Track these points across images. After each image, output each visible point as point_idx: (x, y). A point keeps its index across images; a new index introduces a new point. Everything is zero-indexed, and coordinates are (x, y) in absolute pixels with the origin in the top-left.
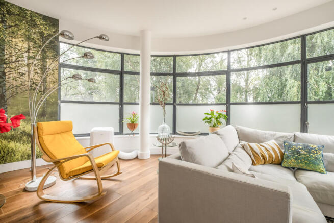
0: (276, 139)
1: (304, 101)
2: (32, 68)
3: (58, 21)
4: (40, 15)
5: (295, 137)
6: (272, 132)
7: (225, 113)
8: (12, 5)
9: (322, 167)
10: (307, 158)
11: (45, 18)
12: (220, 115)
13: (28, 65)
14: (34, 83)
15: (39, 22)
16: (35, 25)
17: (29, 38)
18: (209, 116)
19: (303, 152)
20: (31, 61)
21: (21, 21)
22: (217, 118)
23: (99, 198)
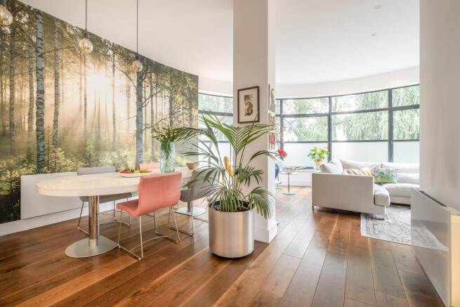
0: (370, 167)
1: (391, 140)
3: (198, 77)
5: (382, 166)
6: (367, 163)
7: (327, 150)
9: (395, 180)
10: (387, 176)
11: (191, 76)
12: (322, 151)
15: (188, 80)
16: (185, 83)
17: (183, 94)
18: (313, 153)
19: (385, 173)
20: (184, 111)
21: (179, 81)
22: (320, 154)
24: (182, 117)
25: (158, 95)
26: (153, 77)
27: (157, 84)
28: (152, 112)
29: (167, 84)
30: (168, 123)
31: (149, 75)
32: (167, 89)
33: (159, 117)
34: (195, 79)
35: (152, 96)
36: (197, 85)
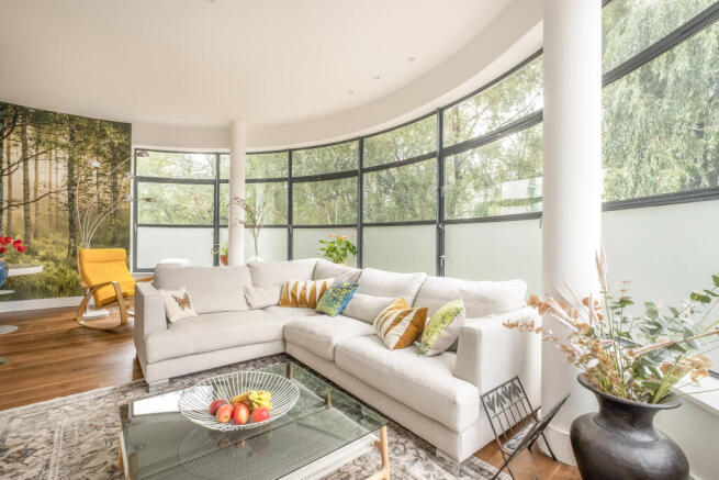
1: (440, 220)
2: (102, 187)
3: (129, 125)
4: (110, 122)
8: (81, 118)
11: (115, 125)
13: (98, 184)
14: (104, 205)
15: (109, 131)
16: (104, 136)
17: (98, 153)
20: (101, 179)
21: (89, 134)
23: (121, 329)
24: (94, 188)
25: (42, 157)
26: (30, 130)
27: (39, 142)
28: (26, 182)
29: (62, 140)
30: (64, 198)
31: (19, 129)
32: (63, 147)
33: (42, 190)
34: (125, 128)
35: (25, 159)
36: (129, 138)
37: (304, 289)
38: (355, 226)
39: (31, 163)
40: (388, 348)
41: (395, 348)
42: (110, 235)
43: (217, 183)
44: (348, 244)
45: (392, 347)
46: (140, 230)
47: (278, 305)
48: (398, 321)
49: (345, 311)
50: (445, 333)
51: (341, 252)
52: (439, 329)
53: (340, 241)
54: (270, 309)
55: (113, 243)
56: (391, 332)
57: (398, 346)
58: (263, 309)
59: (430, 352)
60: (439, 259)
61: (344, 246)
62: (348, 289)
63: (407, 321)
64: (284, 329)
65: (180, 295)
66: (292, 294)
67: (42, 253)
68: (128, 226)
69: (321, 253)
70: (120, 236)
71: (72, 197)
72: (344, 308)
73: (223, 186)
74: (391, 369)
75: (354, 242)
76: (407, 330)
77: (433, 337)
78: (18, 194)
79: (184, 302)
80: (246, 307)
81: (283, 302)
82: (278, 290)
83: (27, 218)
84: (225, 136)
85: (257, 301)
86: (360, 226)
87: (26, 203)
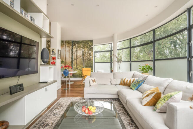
3: (93, 40)
13: (87, 54)
14: (88, 58)
15: (89, 42)
16: (88, 44)
24: (87, 55)
25: (79, 50)
26: (77, 45)
27: (78, 47)
28: (76, 55)
29: (82, 46)
30: (82, 58)
31: (75, 45)
32: (82, 47)
33: (79, 56)
34: (92, 41)
35: (76, 51)
36: (92, 44)
37: (127, 80)
38: (152, 60)
39: (77, 51)
40: (142, 104)
41: (144, 105)
42: (89, 65)
43: (111, 51)
44: (149, 67)
45: (143, 105)
46: (95, 63)
47: (119, 84)
48: (148, 96)
49: (138, 89)
50: (164, 104)
51: (147, 69)
52: (162, 102)
53: (146, 66)
54: (117, 85)
55: (90, 67)
56: (145, 99)
57: (146, 105)
58: (115, 85)
59: (157, 110)
60: (189, 73)
61: (148, 67)
62: (140, 82)
63: (151, 97)
64: (118, 91)
65: (93, 79)
66: (123, 82)
67: (79, 69)
68: (92, 63)
69: (139, 69)
70: (91, 65)
71: (83, 57)
72: (138, 88)
73: (112, 52)
74: (139, 112)
75: (152, 66)
76: (151, 100)
77: (159, 105)
78: (75, 58)
79: (94, 81)
80: (110, 84)
81: (121, 84)
82: (120, 80)
83: (77, 62)
84: (112, 38)
85: (114, 83)
86: (154, 60)
87: (76, 59)
